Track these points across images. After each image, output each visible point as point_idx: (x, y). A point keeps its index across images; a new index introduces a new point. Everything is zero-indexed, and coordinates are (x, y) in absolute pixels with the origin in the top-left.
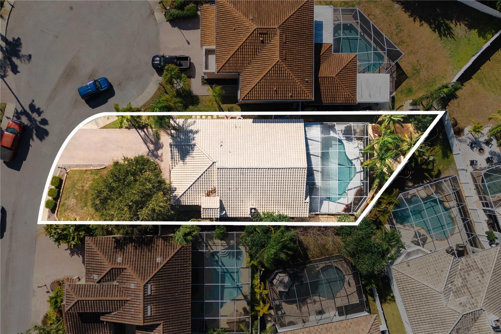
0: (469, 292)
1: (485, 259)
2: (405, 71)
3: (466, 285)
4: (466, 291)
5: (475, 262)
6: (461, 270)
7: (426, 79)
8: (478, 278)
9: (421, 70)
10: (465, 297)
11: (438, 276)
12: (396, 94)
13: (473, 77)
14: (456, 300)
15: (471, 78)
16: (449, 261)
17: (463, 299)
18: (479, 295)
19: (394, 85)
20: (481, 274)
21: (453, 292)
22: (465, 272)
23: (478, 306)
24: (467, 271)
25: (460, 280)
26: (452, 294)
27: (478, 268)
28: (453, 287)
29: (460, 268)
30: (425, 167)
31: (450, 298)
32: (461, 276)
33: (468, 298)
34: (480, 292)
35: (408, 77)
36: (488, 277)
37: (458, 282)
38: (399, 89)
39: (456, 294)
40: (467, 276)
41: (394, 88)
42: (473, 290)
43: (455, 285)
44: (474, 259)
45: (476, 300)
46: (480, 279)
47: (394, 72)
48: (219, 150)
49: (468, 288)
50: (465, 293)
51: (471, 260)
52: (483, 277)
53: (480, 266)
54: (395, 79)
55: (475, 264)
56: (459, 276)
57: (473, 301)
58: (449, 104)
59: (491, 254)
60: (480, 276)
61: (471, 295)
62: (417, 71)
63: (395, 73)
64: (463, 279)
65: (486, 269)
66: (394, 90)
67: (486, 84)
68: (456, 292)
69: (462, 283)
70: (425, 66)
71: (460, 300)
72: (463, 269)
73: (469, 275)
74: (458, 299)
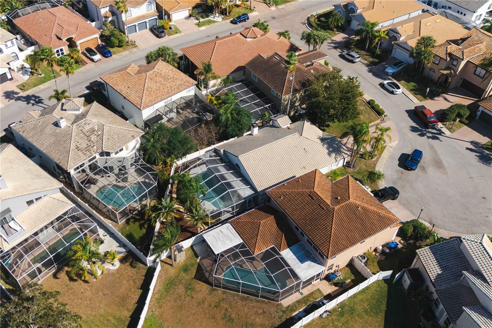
0: (84, 134)
1: (77, 159)
2: (200, 282)
3: (88, 137)
4: (87, 134)
5: (84, 154)
6: (94, 146)
7: (176, 287)
8: (80, 144)
9: (185, 291)
10: (86, 129)
11: (110, 135)
12: (196, 261)
13: (129, 319)
14: (92, 126)
15: (131, 317)
16: (105, 146)
17: (87, 128)
18: (77, 133)
19: (203, 267)
20: (78, 147)
21: (95, 130)
22: (91, 145)
23: (76, 126)
24: (89, 146)
25: (92, 139)
26: (96, 129)
27: (81, 151)
28: (96, 133)
29: (95, 147)
30: (141, 222)
31: (96, 126)
32: (92, 142)
33: (85, 129)
34: (77, 135)
35: (195, 278)
36: (73, 146)
37: (93, 138)
38: (196, 266)
39: (93, 130)
40: (88, 143)
41: (201, 265)
42: (82, 135)
43: (95, 135)
44: (86, 156)
45: (79, 129)
46: (79, 144)
47: (209, 276)
48: (304, 146)
49: (86, 135)
50: (87, 132)
51: (88, 155)
52: (76, 146)
53: (80, 153)
54: (204, 272)
55: (85, 153)
56: (94, 142)
57: (80, 129)
58: (144, 278)
59: (74, 163)
60: (79, 146)
61: (83, 132)
62: (189, 288)
63: (207, 277)
64: (91, 140)
65: (75, 152)
66: (200, 263)
67: (113, 321)
68: (94, 131)
69: (91, 138)
70: (183, 297)
71: (90, 126)
72: (92, 147)
73: (87, 144)
74: (91, 127)
